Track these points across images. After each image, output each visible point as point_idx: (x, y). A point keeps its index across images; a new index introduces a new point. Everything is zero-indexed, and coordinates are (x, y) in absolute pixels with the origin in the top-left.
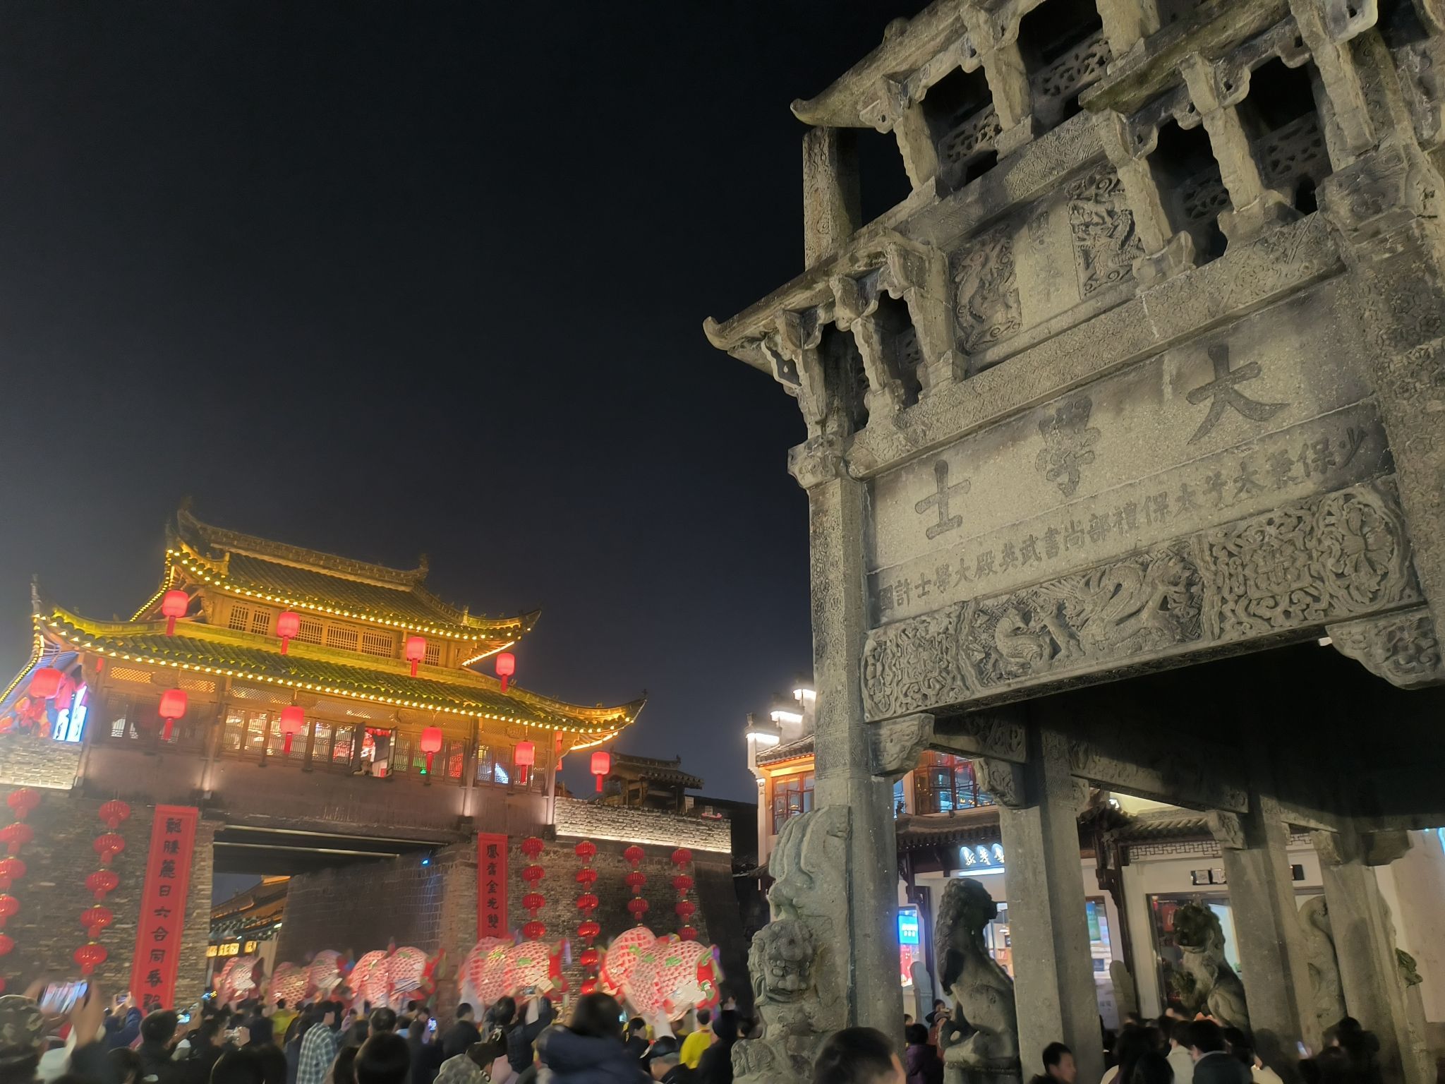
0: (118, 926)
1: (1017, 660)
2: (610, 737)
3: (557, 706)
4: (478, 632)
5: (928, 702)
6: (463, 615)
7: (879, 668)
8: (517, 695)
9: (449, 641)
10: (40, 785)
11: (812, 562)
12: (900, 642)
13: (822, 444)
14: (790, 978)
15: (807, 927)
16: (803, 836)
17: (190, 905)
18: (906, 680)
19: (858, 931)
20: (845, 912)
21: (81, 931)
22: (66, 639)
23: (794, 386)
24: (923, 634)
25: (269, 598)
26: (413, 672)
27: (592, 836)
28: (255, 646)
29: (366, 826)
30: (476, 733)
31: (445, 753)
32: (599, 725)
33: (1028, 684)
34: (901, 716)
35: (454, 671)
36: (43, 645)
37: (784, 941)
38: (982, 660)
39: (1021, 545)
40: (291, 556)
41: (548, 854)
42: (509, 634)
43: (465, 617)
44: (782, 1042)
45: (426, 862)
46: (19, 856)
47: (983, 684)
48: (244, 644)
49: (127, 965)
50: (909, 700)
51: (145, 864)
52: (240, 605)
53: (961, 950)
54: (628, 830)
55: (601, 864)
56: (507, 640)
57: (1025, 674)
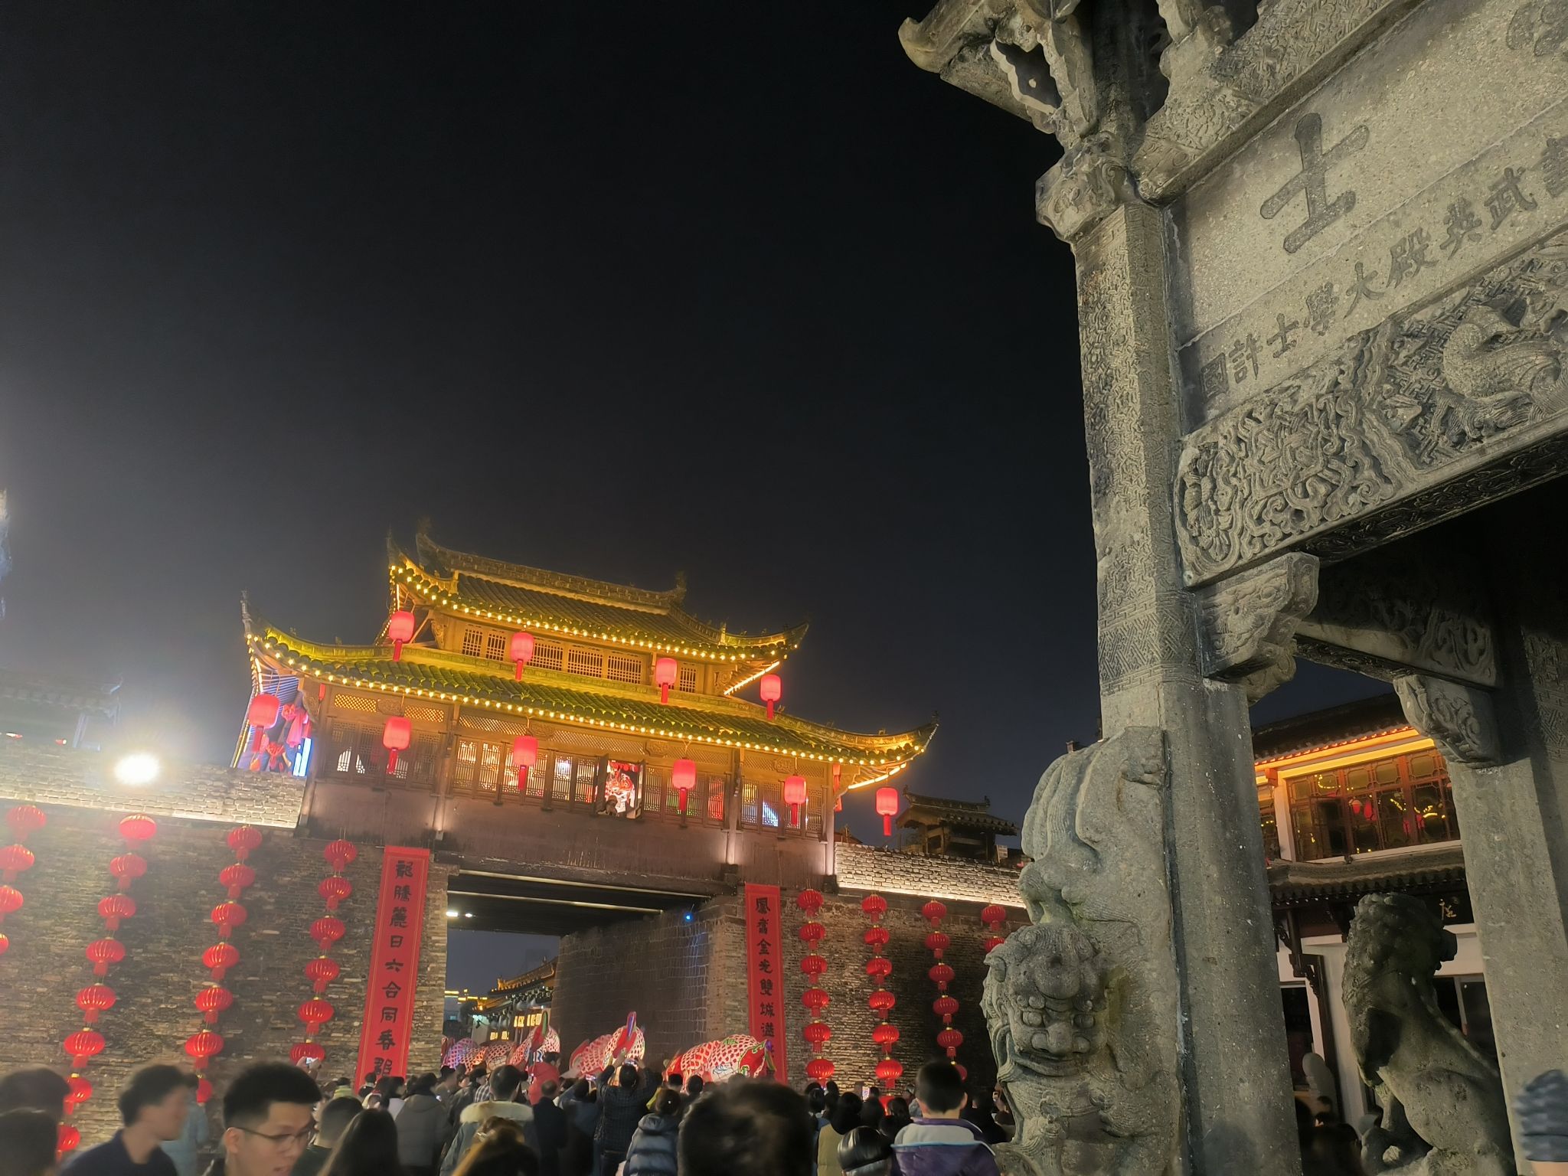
0: (346, 980)
1: (1500, 396)
2: (897, 770)
3: (833, 734)
4: (736, 652)
5: (1305, 525)
6: (720, 634)
7: (1206, 485)
8: (786, 723)
9: (706, 663)
10: (263, 823)
11: (1084, 350)
12: (1242, 432)
13: (1089, 150)
14: (1054, 1028)
15: (1089, 937)
16: (1080, 781)
17: (424, 958)
18: (1259, 493)
19: (1192, 952)
20: (1165, 916)
21: (306, 985)
22: (281, 661)
23: (1048, 109)
24: (1288, 408)
25: (500, 618)
26: (664, 699)
27: (881, 889)
28: (489, 673)
29: (615, 874)
30: (738, 767)
31: (703, 789)
32: (882, 755)
33: (1528, 438)
34: (1255, 563)
35: (712, 697)
36: (260, 670)
37: (1041, 959)
38: (1416, 418)
39: (1487, 195)
40: (534, 579)
41: (829, 909)
42: (773, 653)
43: (723, 636)
44: (1050, 1153)
45: (688, 918)
46: (240, 901)
47: (1419, 463)
48: (478, 671)
49: (356, 1024)
50: (1267, 528)
51: (375, 912)
52: (473, 629)
53: (1394, 1011)
54: (926, 882)
55: (894, 923)
56: (770, 660)
57: (1520, 419)
